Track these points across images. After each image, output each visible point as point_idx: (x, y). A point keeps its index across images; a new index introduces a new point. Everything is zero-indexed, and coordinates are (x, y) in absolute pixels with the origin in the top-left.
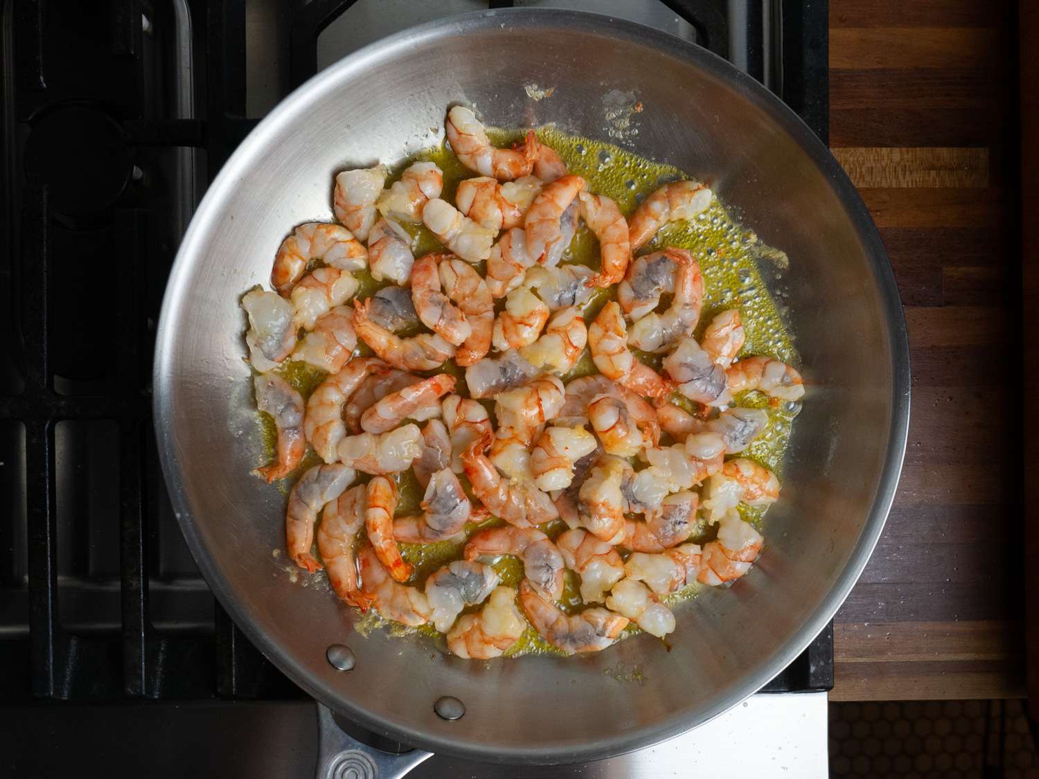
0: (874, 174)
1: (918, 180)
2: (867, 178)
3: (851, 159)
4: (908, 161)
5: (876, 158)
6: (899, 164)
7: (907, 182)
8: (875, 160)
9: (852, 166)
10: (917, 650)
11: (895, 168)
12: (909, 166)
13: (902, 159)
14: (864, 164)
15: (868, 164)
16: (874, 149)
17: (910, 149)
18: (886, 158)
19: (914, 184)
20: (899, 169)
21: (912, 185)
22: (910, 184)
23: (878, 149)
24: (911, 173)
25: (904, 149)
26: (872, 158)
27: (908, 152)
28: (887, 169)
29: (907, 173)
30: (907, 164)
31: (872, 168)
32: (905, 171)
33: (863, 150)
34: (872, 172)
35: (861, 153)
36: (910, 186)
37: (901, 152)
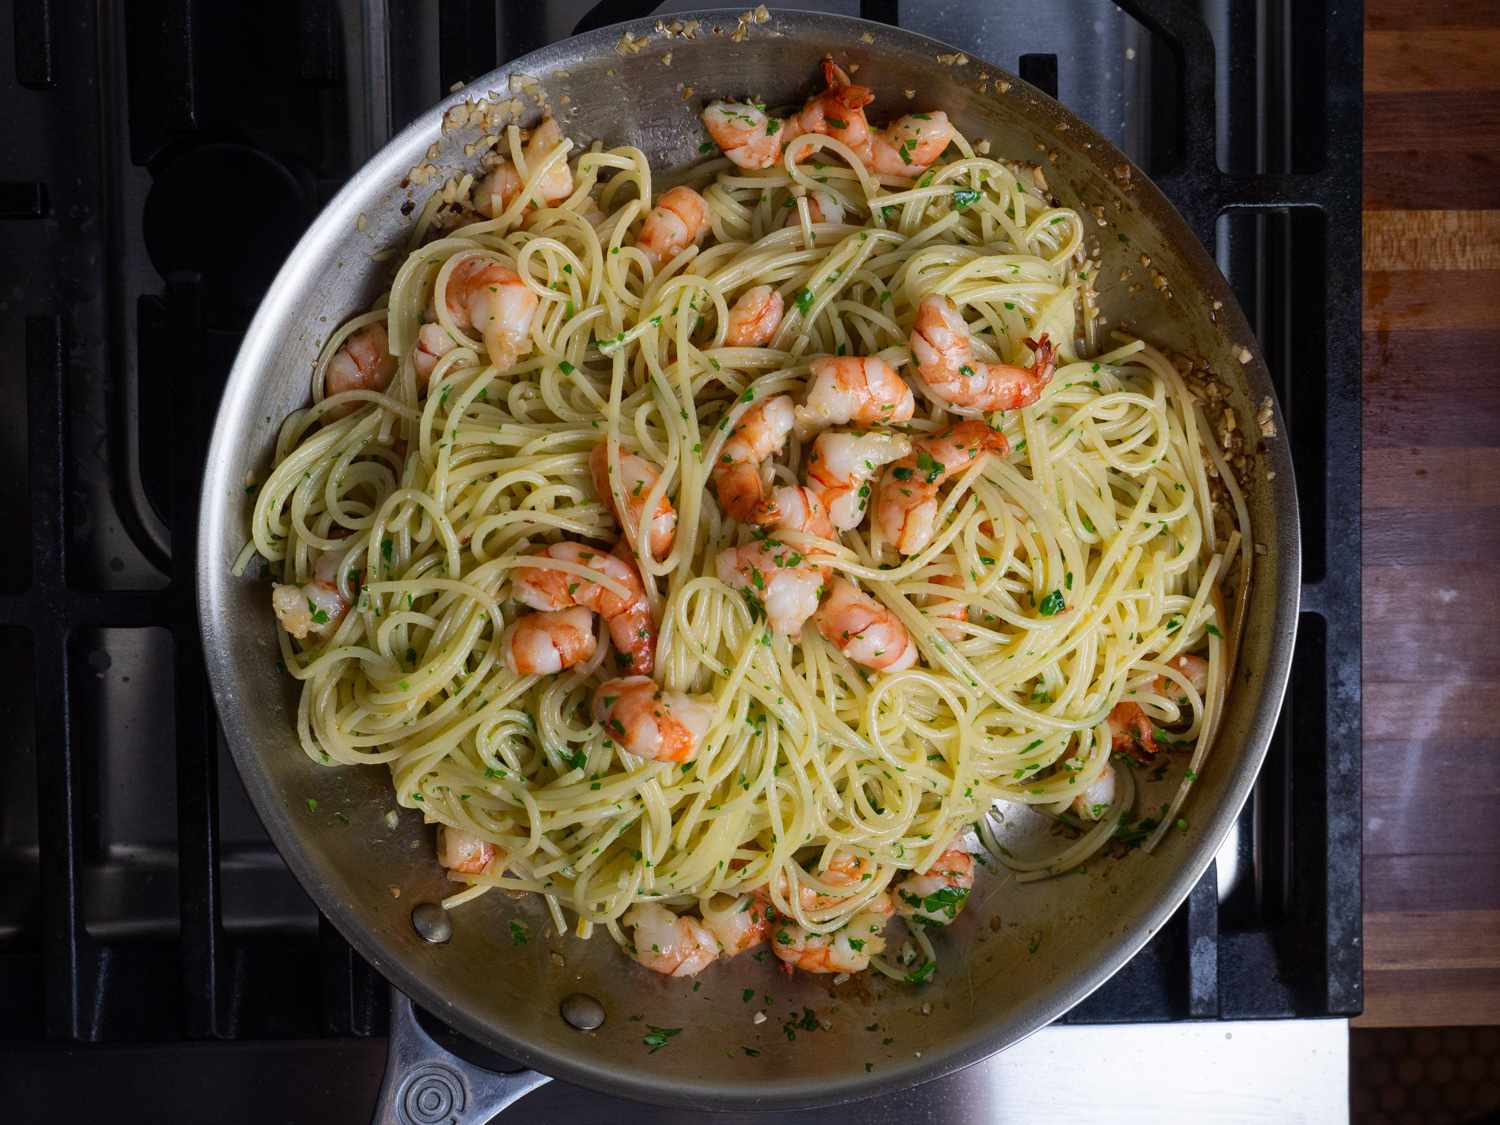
0: (1419, 249)
1: (1483, 258)
2: (1410, 256)
3: (1385, 228)
4: (1470, 231)
5: (1422, 226)
6: (1455, 234)
7: (1469, 261)
8: (1419, 229)
9: (1386, 237)
10: (1476, 952)
11: (1450, 240)
12: (1471, 239)
13: (1460, 227)
14: (1404, 233)
15: (1410, 235)
16: (1419, 213)
17: (1472, 212)
18: (1436, 225)
19: (1478, 264)
20: (1455, 241)
21: (1475, 265)
22: (1472, 264)
23: (1425, 213)
24: (1473, 246)
25: (1464, 213)
26: (1415, 226)
27: (1469, 217)
28: (1438, 244)
29: (1468, 248)
30: (1468, 234)
31: (1416, 240)
32: (1465, 246)
33: (1402, 214)
34: (1416, 248)
35: (1400, 219)
36: (1472, 268)
37: (1459, 217)
